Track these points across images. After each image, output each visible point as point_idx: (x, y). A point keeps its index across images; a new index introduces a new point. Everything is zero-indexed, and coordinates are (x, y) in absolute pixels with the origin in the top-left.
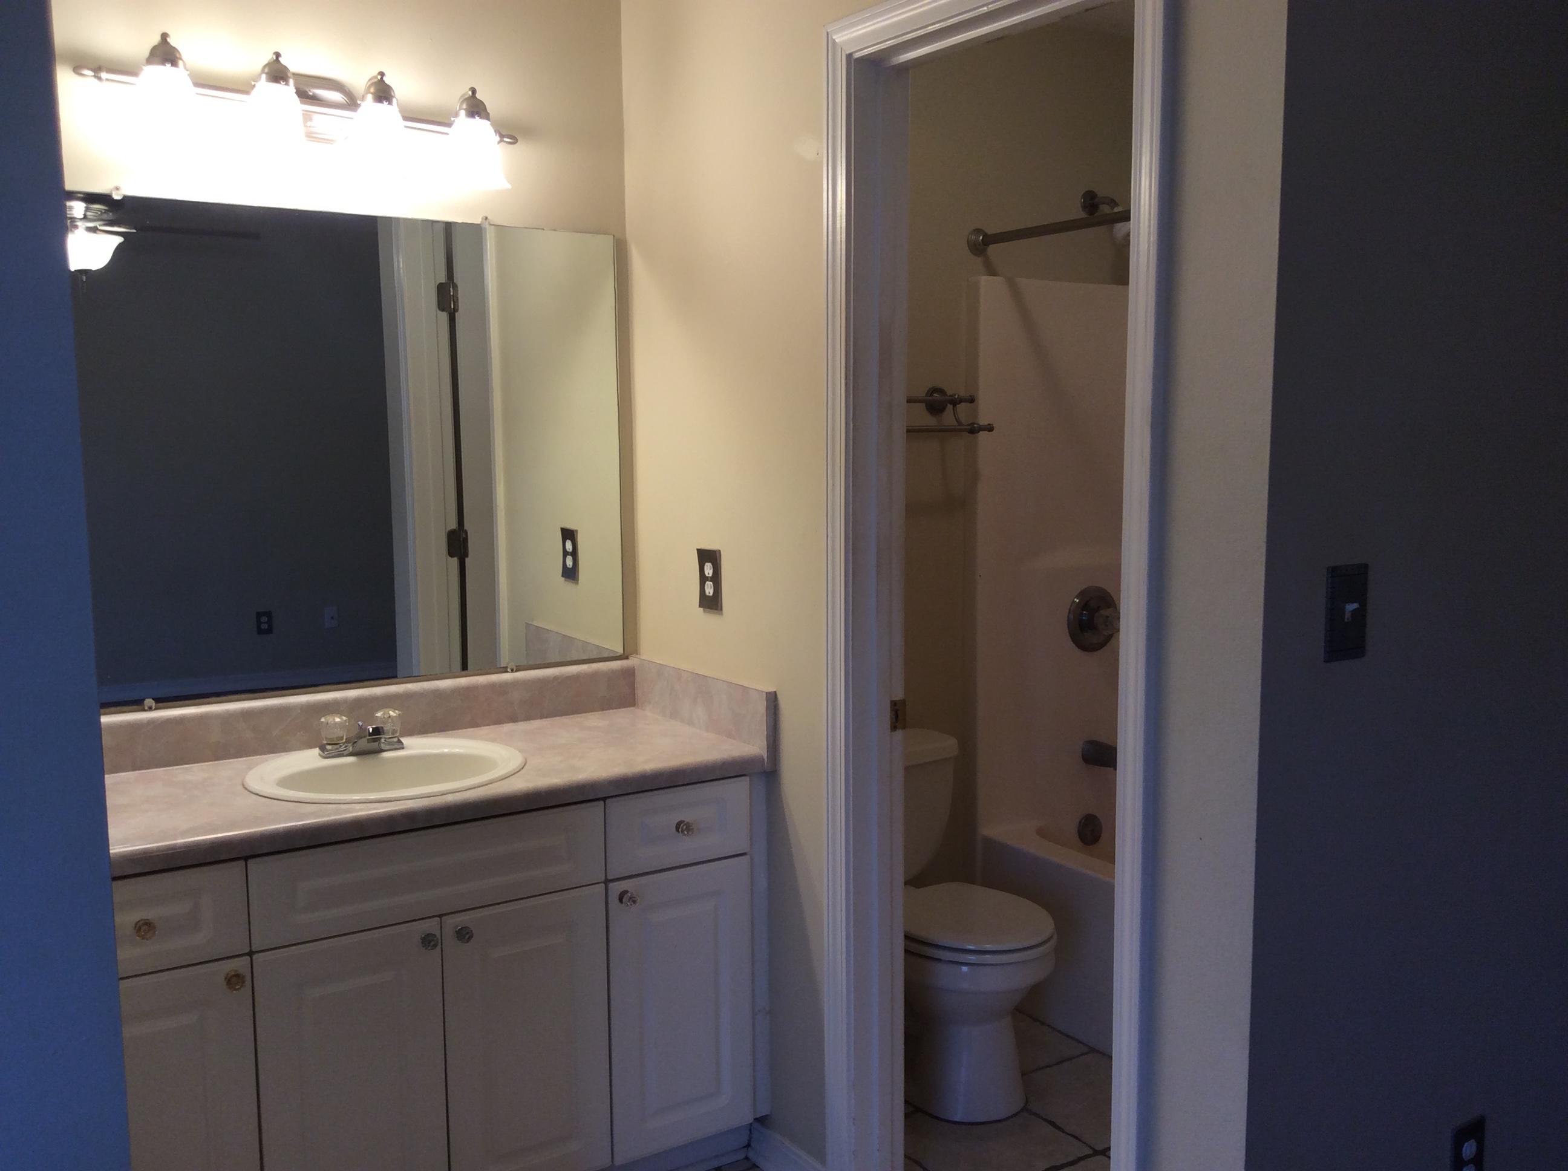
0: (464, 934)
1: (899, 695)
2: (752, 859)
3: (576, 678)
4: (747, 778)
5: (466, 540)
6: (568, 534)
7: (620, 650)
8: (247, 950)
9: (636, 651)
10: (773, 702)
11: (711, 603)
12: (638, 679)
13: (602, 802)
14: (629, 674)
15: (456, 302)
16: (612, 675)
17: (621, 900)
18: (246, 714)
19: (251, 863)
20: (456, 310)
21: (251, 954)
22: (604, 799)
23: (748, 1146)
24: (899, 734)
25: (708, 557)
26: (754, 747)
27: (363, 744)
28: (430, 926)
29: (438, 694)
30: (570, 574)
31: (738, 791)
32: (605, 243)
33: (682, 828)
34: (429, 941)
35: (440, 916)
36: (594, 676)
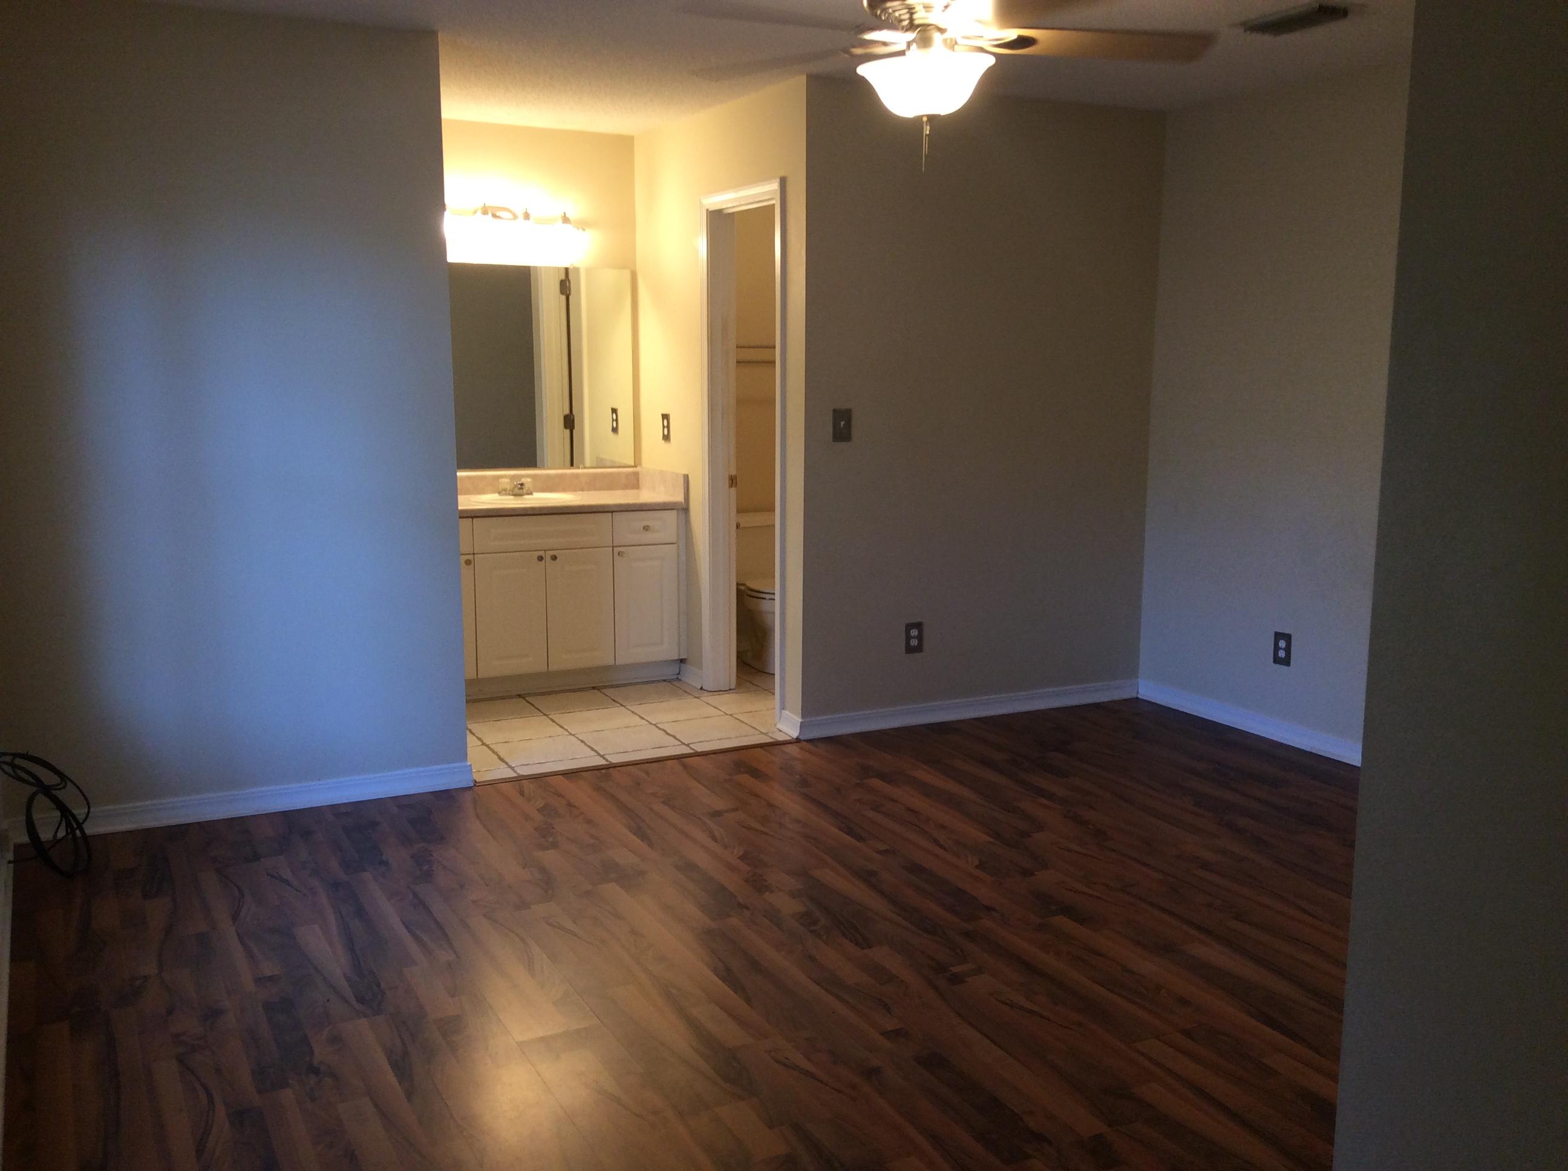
0: (554, 558)
1: (733, 473)
2: (678, 547)
3: (611, 474)
4: (675, 511)
5: (573, 420)
6: (614, 411)
7: (632, 463)
8: (472, 552)
9: (640, 464)
10: (686, 478)
11: (666, 438)
12: (640, 477)
13: (611, 514)
14: (636, 474)
15: (570, 291)
16: (628, 475)
17: (619, 554)
18: (469, 478)
19: (474, 520)
20: (570, 294)
21: (474, 554)
22: (612, 512)
23: (679, 674)
24: (733, 490)
25: (665, 417)
26: (679, 498)
27: (516, 491)
28: (541, 553)
29: (549, 476)
30: (615, 430)
31: (671, 516)
32: (627, 274)
33: (646, 528)
34: (540, 558)
35: (545, 550)
36: (619, 474)
